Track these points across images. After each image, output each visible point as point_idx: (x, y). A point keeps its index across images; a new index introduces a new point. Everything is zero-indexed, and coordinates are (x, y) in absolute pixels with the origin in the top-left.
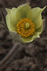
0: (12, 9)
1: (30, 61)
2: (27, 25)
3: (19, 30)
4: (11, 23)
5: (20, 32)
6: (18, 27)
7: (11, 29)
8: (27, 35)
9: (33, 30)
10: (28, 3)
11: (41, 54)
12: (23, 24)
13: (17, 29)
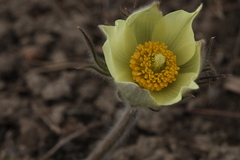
0: (114, 25)
1: (157, 147)
2: (159, 59)
3: (139, 74)
4: (116, 59)
5: (142, 81)
6: (136, 68)
7: (117, 75)
8: (162, 85)
9: (174, 70)
10: (154, 3)
11: (179, 125)
12: (146, 59)
13: (134, 73)
